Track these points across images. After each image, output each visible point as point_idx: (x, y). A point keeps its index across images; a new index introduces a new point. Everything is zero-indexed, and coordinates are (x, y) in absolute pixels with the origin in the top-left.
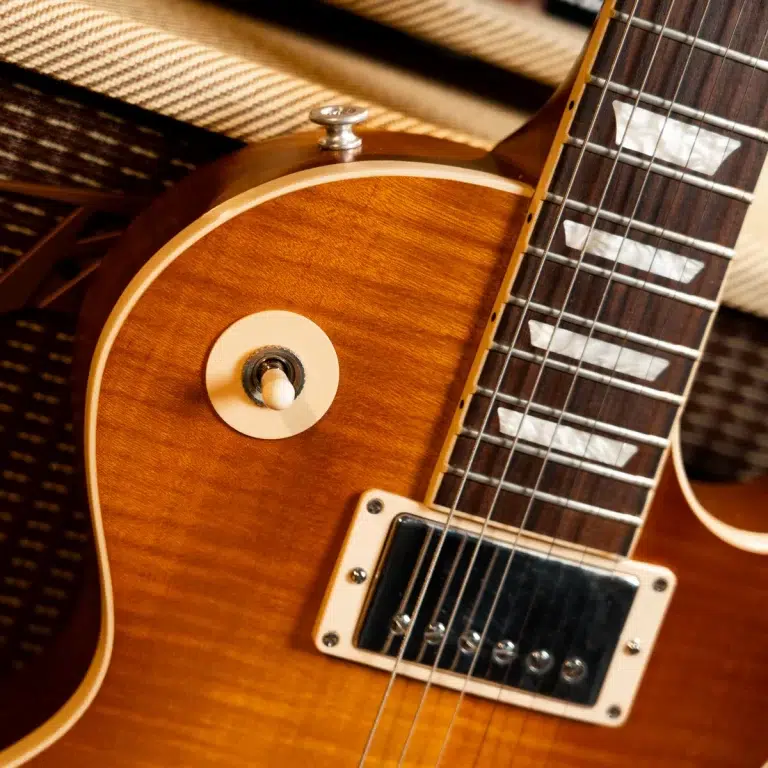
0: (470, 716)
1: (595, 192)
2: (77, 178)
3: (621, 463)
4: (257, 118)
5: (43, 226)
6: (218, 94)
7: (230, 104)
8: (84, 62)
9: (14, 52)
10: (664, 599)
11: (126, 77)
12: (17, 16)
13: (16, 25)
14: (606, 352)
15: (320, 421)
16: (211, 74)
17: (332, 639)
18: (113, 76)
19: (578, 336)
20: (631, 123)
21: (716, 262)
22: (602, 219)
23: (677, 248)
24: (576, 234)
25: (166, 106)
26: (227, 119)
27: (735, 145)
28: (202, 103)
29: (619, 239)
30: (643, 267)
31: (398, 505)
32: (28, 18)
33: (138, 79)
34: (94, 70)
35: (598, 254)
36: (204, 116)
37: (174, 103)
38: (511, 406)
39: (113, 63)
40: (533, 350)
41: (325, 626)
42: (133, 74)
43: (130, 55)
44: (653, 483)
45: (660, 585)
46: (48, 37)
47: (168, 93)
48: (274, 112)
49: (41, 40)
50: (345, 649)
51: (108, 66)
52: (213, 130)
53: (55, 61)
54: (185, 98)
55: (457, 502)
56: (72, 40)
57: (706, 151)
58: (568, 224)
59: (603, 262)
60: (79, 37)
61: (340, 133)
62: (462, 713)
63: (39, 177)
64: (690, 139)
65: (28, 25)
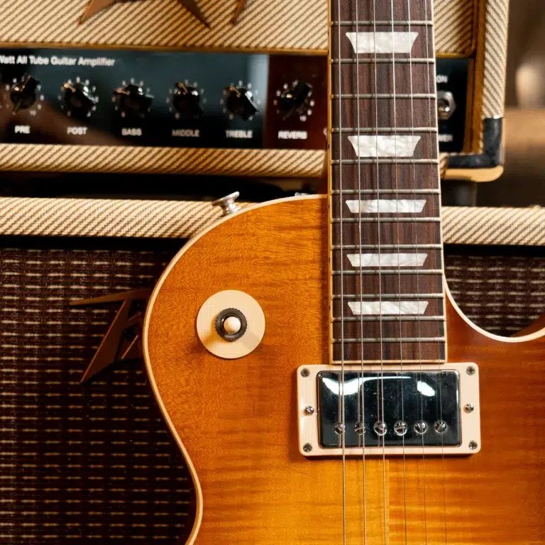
0: (397, 470)
1: (356, 183)
2: (119, 288)
3: (422, 312)
4: (193, 224)
5: (109, 318)
6: (169, 218)
7: (178, 221)
8: (99, 223)
9: (64, 229)
10: (476, 377)
11: (122, 224)
12: (61, 212)
13: (61, 216)
14: (392, 258)
15: (262, 340)
16: (163, 210)
17: (308, 447)
18: (115, 226)
19: (375, 255)
20: (360, 144)
21: (432, 198)
22: (362, 194)
23: (409, 196)
24: (354, 206)
25: (146, 232)
26: (178, 229)
27: (418, 138)
28: (163, 225)
29: (376, 200)
30: (394, 211)
31: (315, 369)
32: (66, 211)
33: (128, 223)
34: (105, 226)
35: (369, 212)
36: (166, 232)
37: (149, 230)
38: (354, 300)
39: (113, 220)
40: (354, 268)
41: (302, 442)
42: (125, 222)
43: (120, 213)
44: (444, 317)
45: (471, 371)
46: (78, 217)
47: (145, 225)
48: (200, 218)
49: (75, 219)
50: (317, 451)
51: (111, 222)
52: (173, 237)
53: (85, 227)
54: (154, 225)
55: (343, 356)
56: (90, 215)
57: (403, 145)
58: (348, 202)
59: (372, 215)
60: (93, 212)
61: (228, 206)
62: (392, 470)
63: (100, 293)
64: (393, 142)
65: (68, 214)
